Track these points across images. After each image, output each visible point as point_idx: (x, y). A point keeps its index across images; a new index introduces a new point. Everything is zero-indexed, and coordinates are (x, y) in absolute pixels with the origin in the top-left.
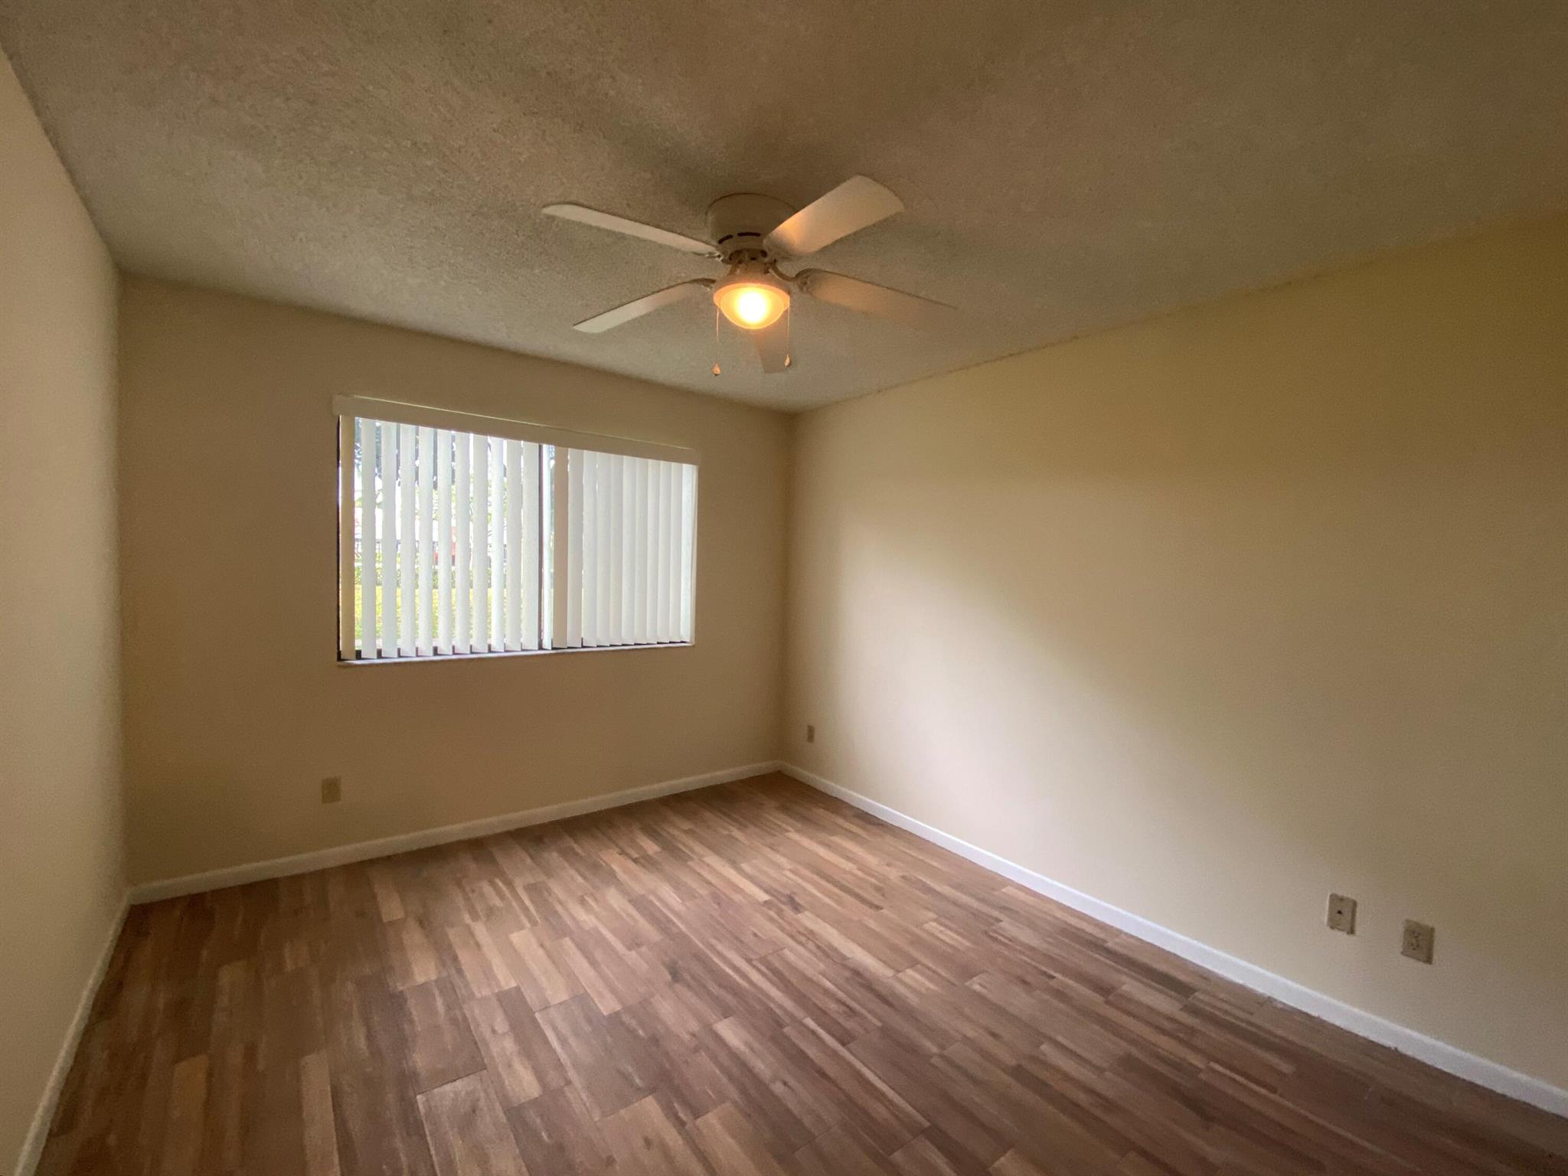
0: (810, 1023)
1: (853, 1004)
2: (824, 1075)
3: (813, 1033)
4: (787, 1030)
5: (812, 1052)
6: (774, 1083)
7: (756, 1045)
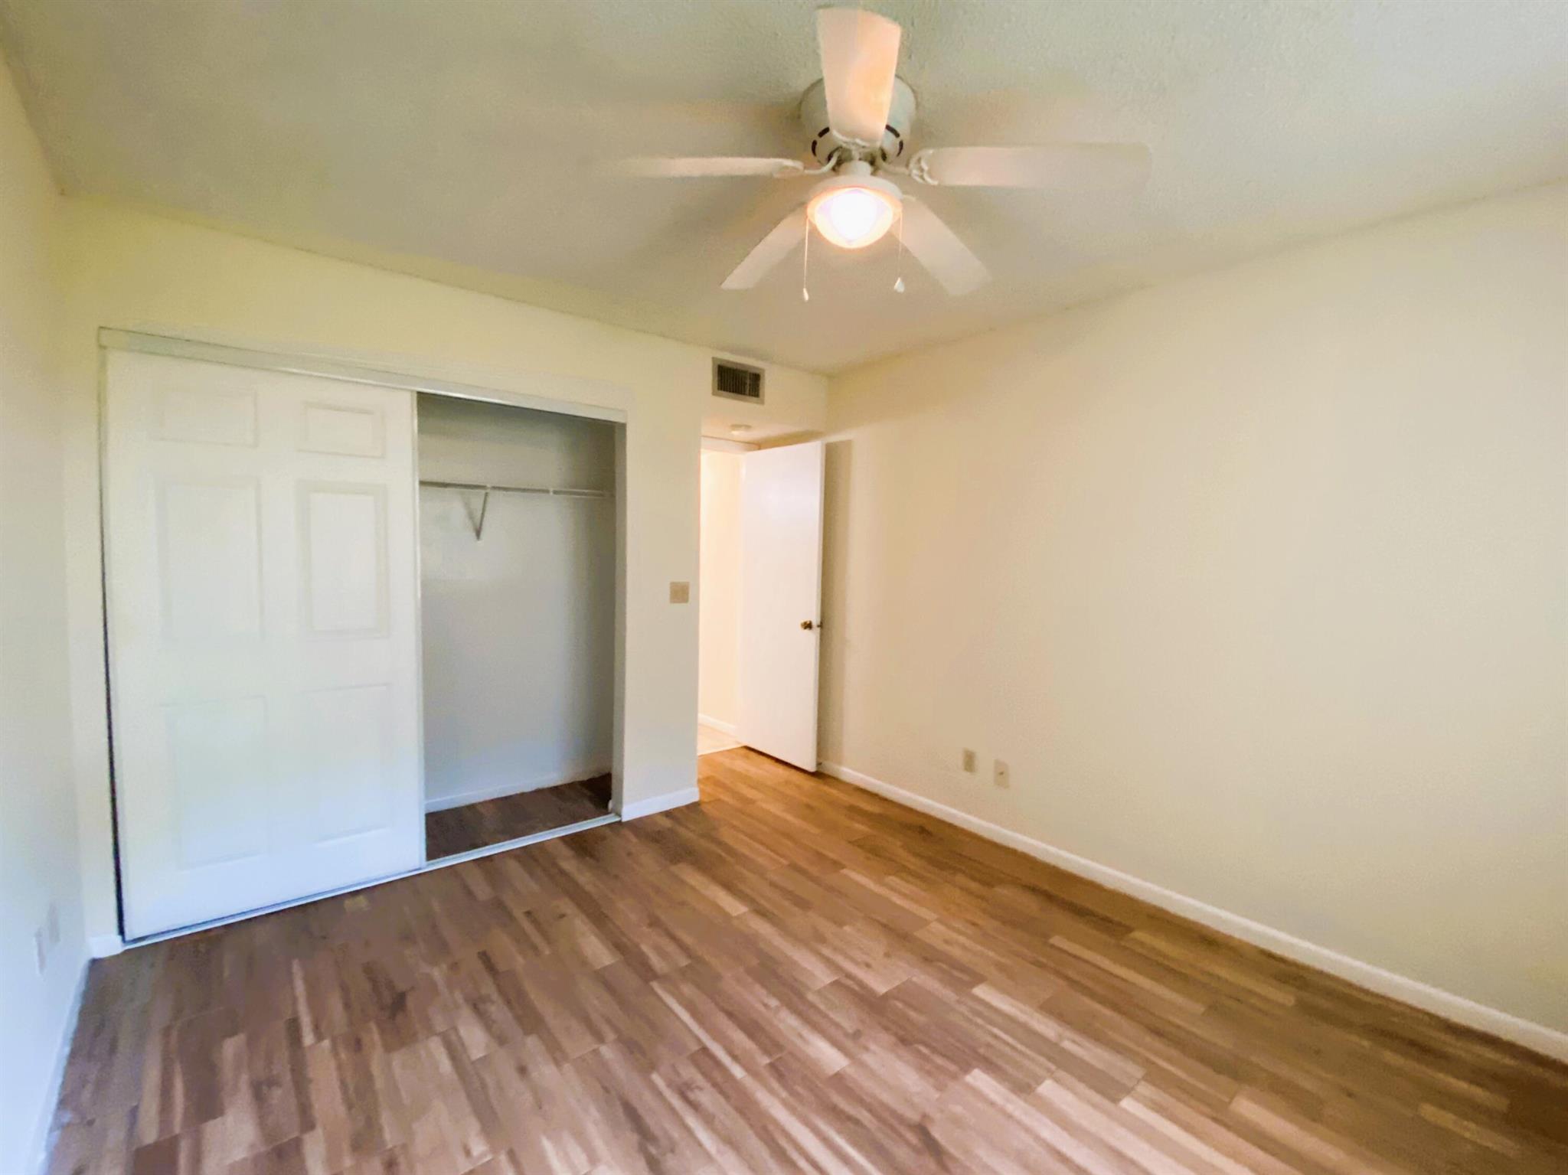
0: (738, 1072)
1: (677, 1102)
2: (730, 1015)
3: (735, 1058)
4: (765, 1061)
5: (739, 1037)
6: (777, 1007)
7: (798, 1042)
